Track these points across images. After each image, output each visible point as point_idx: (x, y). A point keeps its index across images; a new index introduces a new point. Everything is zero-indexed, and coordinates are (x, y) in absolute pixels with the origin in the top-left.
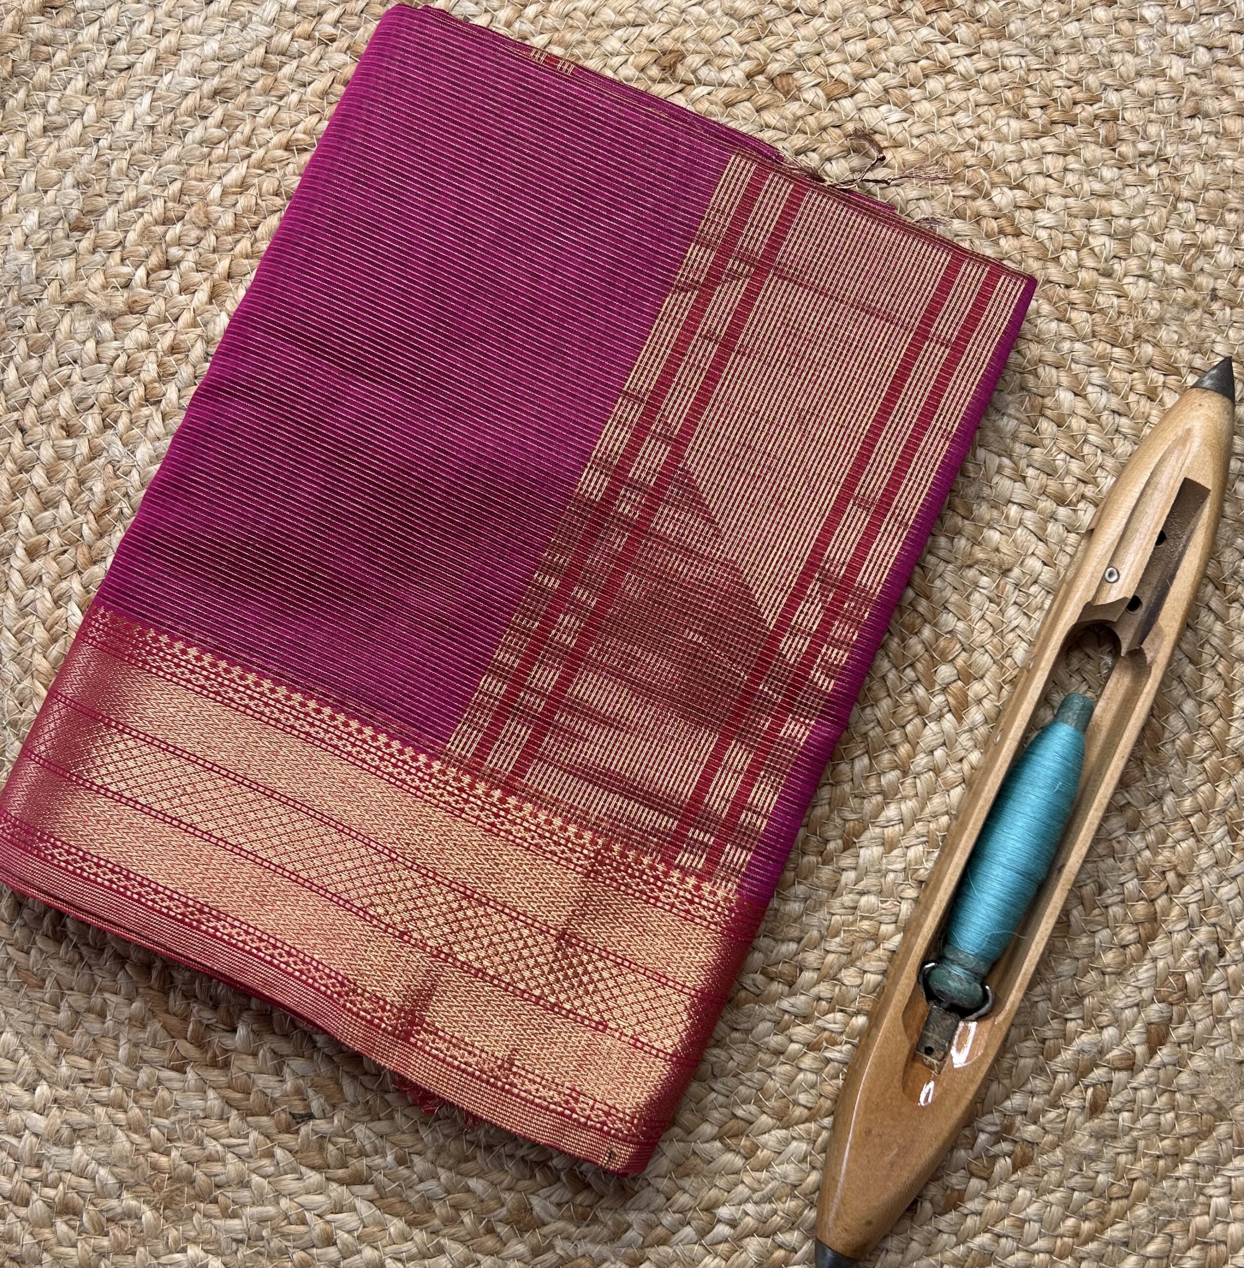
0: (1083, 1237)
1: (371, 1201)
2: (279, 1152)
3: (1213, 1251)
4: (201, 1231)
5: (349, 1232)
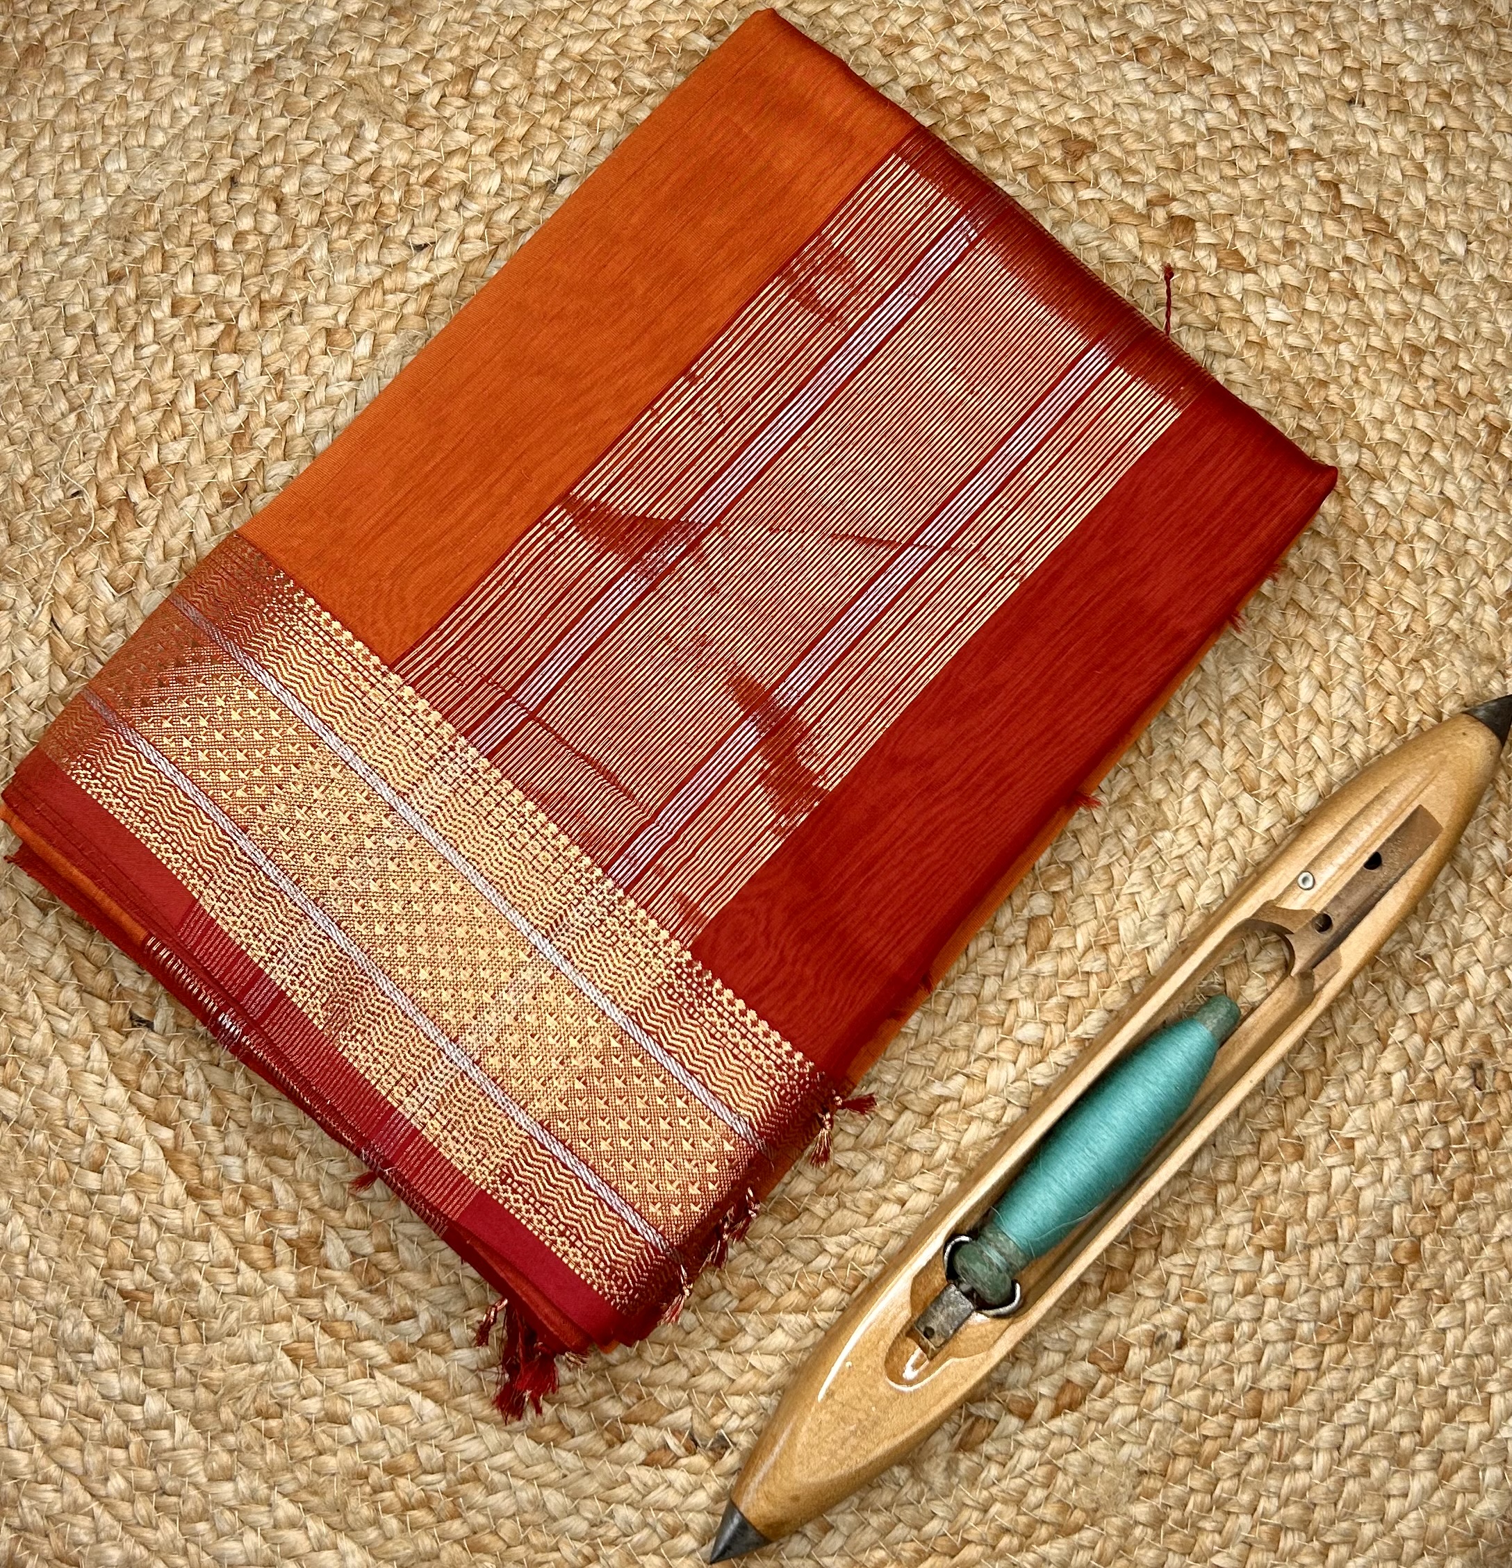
1: (163, 1148)
2: (96, 1047)
5: (122, 1168)
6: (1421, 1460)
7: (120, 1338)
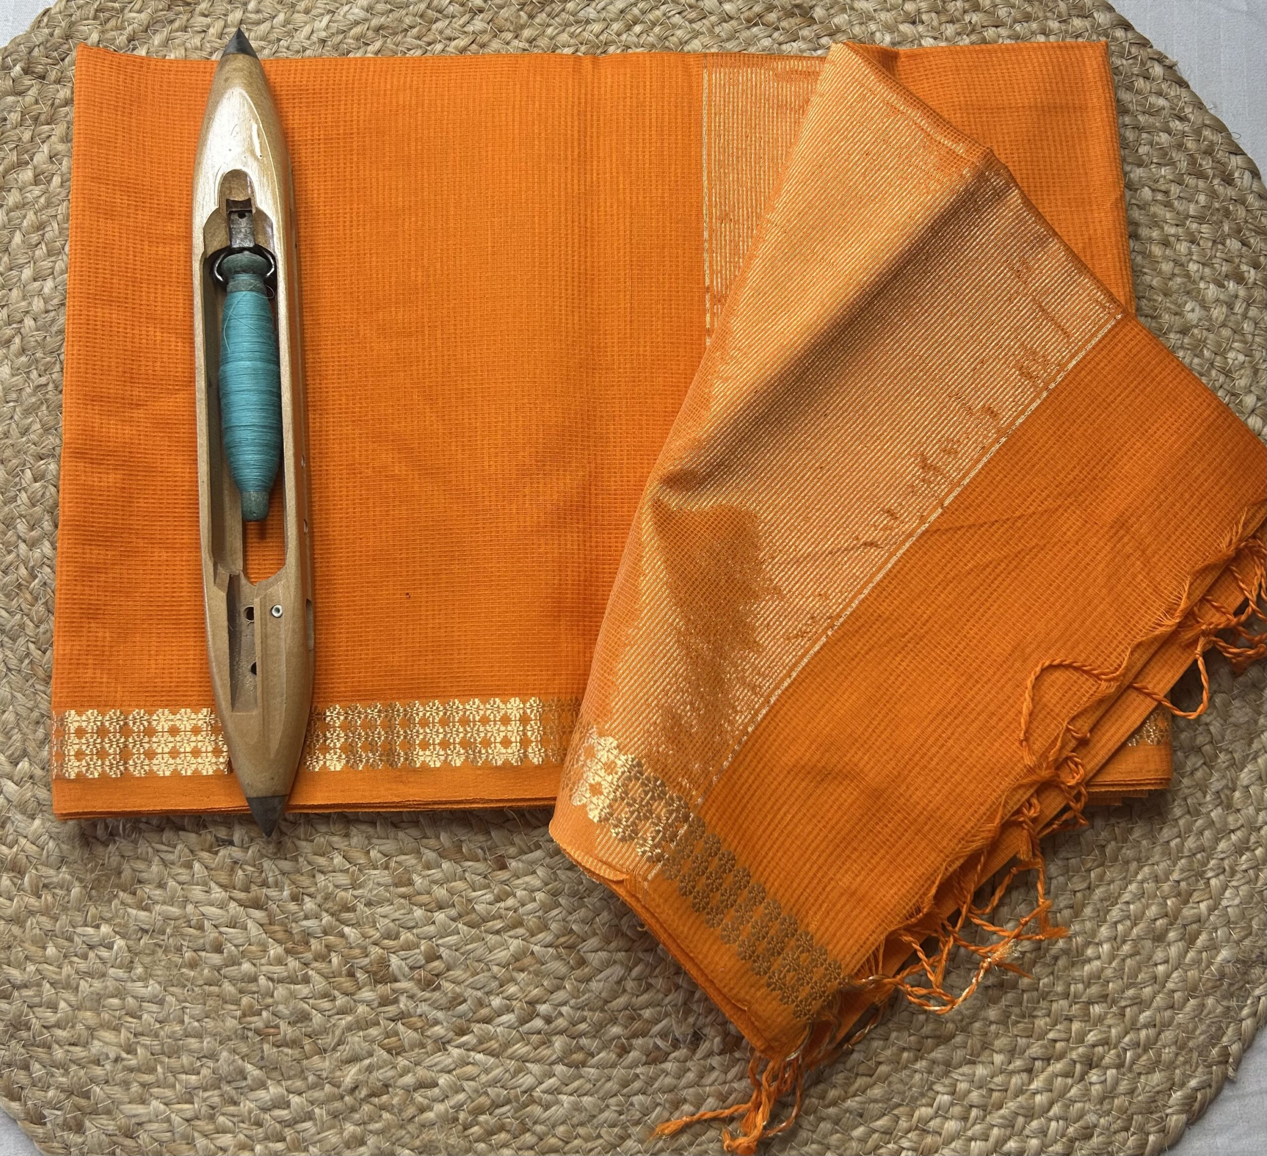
0: (827, 1102)
1: (261, 925)
2: (197, 866)
3: (929, 1139)
4: (116, 915)
5: (236, 946)
6: (1172, 935)
7: (262, 1064)
